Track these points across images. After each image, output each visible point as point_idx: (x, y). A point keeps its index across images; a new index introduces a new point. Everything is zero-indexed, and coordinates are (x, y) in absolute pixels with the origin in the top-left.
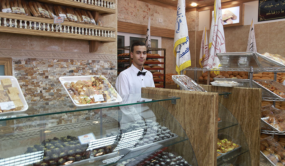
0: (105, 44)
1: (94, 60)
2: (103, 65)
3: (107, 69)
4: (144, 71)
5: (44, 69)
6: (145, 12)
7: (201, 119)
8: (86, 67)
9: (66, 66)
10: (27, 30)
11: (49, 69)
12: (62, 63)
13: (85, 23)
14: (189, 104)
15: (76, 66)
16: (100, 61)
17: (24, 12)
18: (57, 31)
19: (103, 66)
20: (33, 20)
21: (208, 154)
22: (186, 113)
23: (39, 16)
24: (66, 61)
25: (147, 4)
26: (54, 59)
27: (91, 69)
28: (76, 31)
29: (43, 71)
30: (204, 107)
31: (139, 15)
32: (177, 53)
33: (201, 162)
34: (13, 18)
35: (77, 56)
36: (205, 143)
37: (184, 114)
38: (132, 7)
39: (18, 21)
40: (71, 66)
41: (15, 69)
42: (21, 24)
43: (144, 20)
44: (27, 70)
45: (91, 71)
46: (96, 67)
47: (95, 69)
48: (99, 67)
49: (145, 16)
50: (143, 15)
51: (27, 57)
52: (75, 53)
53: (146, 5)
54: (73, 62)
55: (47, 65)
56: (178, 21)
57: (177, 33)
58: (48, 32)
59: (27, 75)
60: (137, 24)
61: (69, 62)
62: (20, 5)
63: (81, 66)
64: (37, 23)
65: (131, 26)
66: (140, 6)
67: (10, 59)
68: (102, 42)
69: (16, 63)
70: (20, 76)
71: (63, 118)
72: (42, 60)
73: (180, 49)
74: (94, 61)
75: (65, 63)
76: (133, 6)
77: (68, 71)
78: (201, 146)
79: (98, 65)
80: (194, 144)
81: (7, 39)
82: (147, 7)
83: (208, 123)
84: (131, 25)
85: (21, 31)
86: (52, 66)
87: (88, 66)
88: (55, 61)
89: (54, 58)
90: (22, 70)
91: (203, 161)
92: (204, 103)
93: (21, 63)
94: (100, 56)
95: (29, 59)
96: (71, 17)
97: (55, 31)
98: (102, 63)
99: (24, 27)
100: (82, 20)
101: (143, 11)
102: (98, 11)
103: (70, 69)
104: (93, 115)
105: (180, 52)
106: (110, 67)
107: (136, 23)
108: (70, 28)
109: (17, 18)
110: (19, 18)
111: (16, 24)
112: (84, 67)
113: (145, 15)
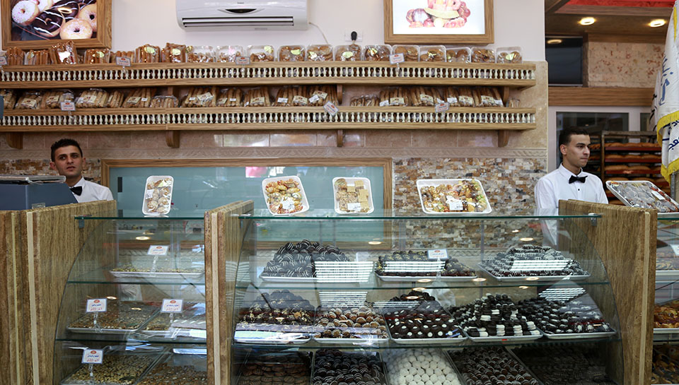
0: (524, 133)
1: (505, 157)
2: (521, 164)
3: (529, 171)
4: (583, 174)
5: (431, 172)
6: (651, 61)
7: (626, 251)
8: (493, 168)
9: (461, 168)
10: (405, 124)
11: (438, 171)
12: (456, 163)
13: (485, 106)
14: (612, 226)
15: (476, 167)
16: (517, 160)
17: (403, 102)
18: (443, 122)
19: (521, 167)
20: (412, 111)
21: (632, 308)
22: (608, 240)
23: (419, 105)
24: (462, 160)
25: (656, 45)
26: (444, 159)
27: (501, 171)
28: (470, 118)
29: (430, 174)
30: (630, 231)
31: (637, 71)
32: (664, 142)
33: (624, 322)
34: (389, 111)
35: (478, 153)
36: (630, 292)
37: (606, 242)
38: (620, 58)
39: (395, 115)
40: (469, 167)
41: (396, 171)
42: (398, 117)
43: (649, 77)
44: (409, 173)
45: (500, 175)
46: (510, 169)
47: (507, 172)
48: (514, 168)
49: (653, 70)
50: (647, 69)
51: (410, 157)
52: (475, 149)
53: (655, 49)
54: (472, 161)
55: (435, 166)
56: (664, 82)
57: (660, 104)
58: (431, 124)
59: (409, 179)
60: (633, 86)
61: (466, 161)
62: (400, 95)
63: (485, 168)
64: (417, 114)
65: (618, 92)
66: (639, 53)
67: (390, 159)
68: (520, 131)
69: (397, 164)
70: (401, 180)
71: (455, 240)
72: (429, 160)
73: (669, 134)
74: (505, 160)
75: (460, 163)
76: (622, 54)
77: (465, 174)
78: (625, 295)
79: (513, 165)
80: (616, 292)
81: (388, 135)
82: (656, 53)
83: (634, 258)
84: (618, 90)
85: (398, 125)
86: (441, 167)
87: (496, 166)
88: (446, 160)
89: (445, 156)
90: (404, 173)
91: (626, 321)
92: (629, 225)
93: (402, 164)
94: (516, 151)
95: (412, 159)
96: (464, 100)
97: (440, 121)
98: (518, 163)
99: (401, 120)
100: (480, 102)
101: (648, 61)
102: (507, 86)
103: (467, 172)
104: (502, 242)
105: (668, 139)
106: (534, 168)
107: (630, 85)
108: (462, 115)
109: (393, 110)
110: (395, 111)
111: (392, 117)
112: (489, 168)
113: (651, 69)
